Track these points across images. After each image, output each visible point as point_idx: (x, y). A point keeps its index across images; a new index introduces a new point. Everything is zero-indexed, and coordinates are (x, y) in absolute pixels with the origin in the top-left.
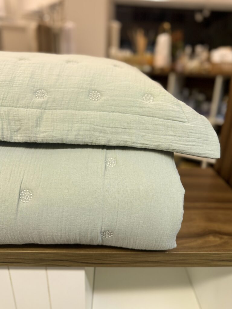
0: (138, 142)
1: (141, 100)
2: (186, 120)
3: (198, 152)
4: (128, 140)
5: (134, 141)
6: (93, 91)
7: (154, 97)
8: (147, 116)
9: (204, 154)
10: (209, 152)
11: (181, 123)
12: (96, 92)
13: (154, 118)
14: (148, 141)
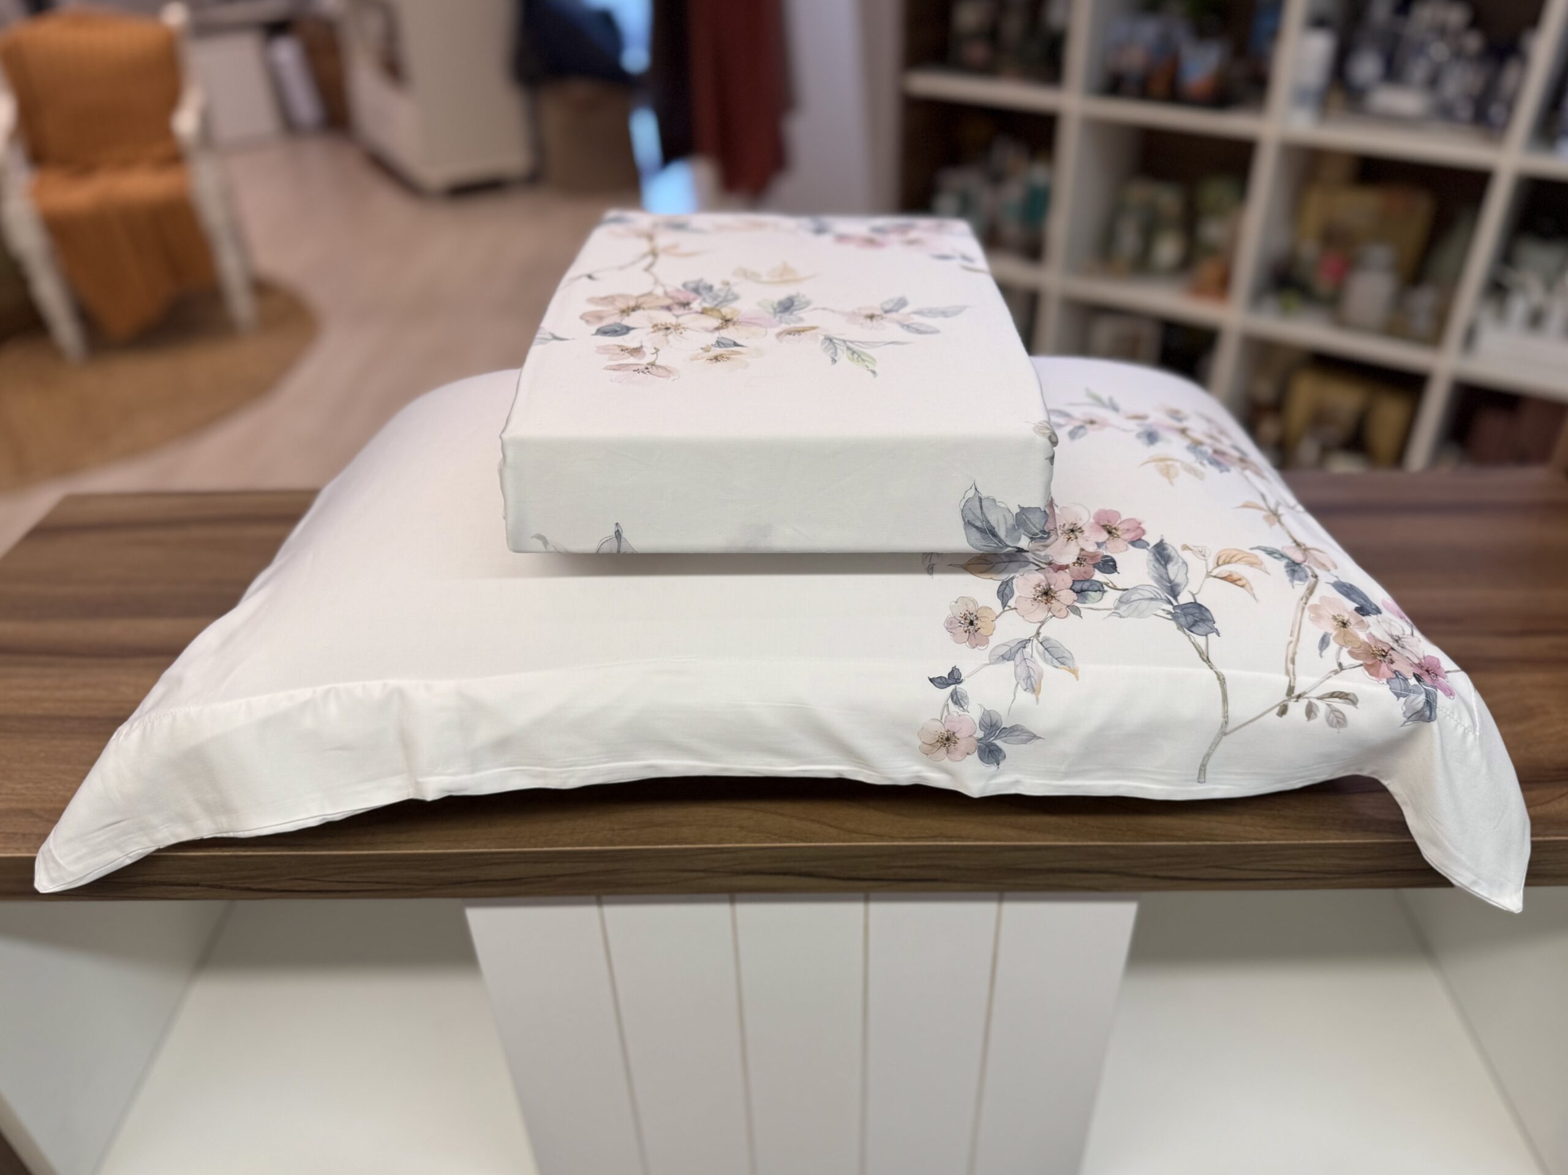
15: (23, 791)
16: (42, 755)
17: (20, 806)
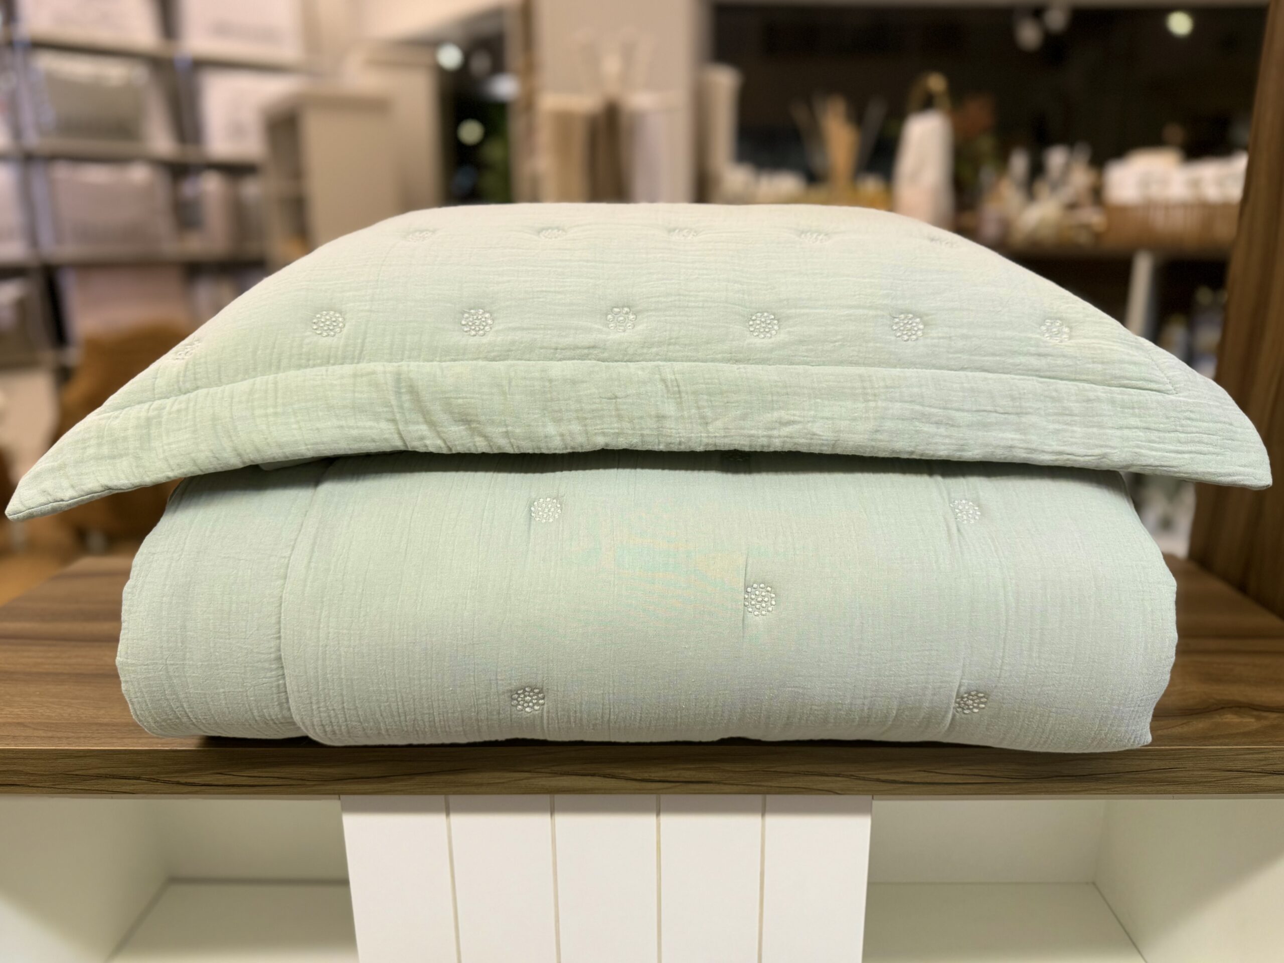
0: (1046, 448)
1: (1038, 336)
2: (1170, 387)
3: (1212, 470)
4: (1016, 443)
5: (1033, 446)
6: (902, 313)
7: (1071, 328)
8: (1062, 379)
9: (1230, 475)
10: (1242, 469)
11: (1158, 393)
12: (911, 316)
13: (1081, 385)
14: (1072, 444)
15: (19, 713)
16: (38, 693)
17: (15, 721)
